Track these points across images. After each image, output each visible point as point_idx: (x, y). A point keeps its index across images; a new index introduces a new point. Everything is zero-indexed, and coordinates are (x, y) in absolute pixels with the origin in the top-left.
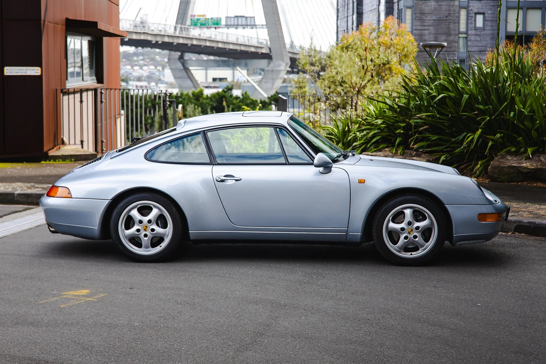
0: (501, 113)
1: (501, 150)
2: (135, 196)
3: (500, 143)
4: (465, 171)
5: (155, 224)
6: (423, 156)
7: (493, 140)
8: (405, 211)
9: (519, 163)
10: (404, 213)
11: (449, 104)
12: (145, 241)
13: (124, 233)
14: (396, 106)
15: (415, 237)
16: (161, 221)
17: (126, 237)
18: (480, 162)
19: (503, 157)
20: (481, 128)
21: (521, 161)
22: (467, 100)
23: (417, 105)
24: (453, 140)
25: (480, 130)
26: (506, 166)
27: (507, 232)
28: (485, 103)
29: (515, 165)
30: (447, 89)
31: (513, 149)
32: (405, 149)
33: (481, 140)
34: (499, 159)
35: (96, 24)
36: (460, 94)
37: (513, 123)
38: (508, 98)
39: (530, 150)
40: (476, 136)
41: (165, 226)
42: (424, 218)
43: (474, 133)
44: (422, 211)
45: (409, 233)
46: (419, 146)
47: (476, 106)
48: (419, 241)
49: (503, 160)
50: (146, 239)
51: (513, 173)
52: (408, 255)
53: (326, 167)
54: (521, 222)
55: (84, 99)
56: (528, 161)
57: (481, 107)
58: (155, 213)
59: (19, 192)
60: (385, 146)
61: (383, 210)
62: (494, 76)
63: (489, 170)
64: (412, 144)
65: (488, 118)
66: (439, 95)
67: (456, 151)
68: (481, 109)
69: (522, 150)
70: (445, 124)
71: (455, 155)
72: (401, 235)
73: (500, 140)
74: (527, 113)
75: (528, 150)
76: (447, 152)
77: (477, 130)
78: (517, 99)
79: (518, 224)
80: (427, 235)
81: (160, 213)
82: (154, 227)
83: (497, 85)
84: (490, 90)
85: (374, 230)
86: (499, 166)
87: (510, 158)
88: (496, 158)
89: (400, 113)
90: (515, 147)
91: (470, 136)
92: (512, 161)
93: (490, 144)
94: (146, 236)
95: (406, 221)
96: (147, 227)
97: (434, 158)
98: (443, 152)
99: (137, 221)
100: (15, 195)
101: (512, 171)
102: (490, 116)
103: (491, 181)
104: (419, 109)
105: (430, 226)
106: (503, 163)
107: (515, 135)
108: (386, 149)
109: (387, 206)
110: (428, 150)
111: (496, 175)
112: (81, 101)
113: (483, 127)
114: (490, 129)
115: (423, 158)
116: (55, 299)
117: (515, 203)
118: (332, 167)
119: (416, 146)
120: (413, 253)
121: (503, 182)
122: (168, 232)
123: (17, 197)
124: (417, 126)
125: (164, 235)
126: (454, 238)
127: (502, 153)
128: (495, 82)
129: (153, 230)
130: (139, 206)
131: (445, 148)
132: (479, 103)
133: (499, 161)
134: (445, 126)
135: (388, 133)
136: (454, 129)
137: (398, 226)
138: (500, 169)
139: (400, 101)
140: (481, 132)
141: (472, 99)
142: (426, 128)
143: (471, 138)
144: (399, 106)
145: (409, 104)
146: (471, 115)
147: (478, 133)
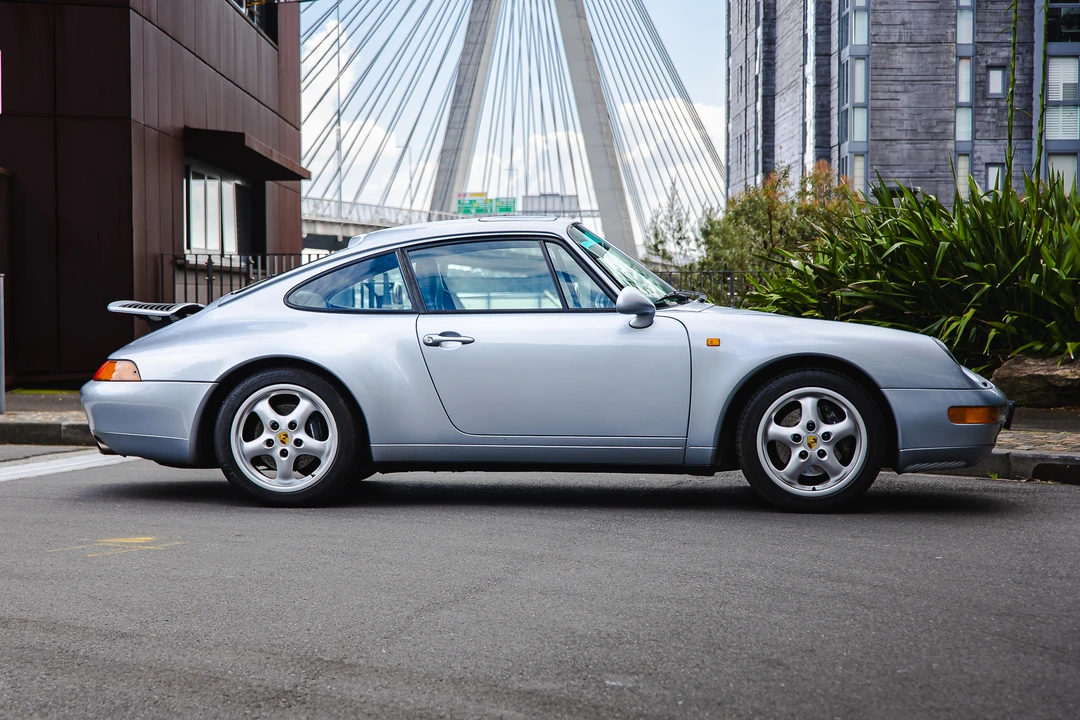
0: (1015, 277)
1: (1014, 350)
2: (265, 374)
3: (1012, 335)
5: (303, 430)
7: (997, 329)
8: (803, 402)
9: (1049, 370)
10: (799, 406)
11: (911, 262)
12: (283, 463)
13: (242, 449)
14: (810, 271)
15: (822, 454)
16: (316, 425)
17: (244, 455)
19: (1018, 361)
20: (975, 307)
21: (1053, 367)
22: (946, 252)
23: (851, 268)
24: (922, 331)
25: (972, 311)
26: (1023, 375)
27: (1020, 478)
28: (983, 260)
29: (1042, 373)
30: (909, 235)
31: (1039, 347)
33: (974, 329)
34: (1011, 364)
35: (241, 136)
36: (934, 239)
37: (1037, 297)
38: (1027, 249)
39: (1071, 347)
40: (963, 322)
41: (322, 435)
42: (841, 417)
43: (961, 315)
44: (835, 402)
45: (810, 446)
47: (966, 264)
48: (829, 462)
49: (1018, 367)
50: (284, 459)
51: (1038, 389)
52: (806, 491)
53: (643, 313)
54: (1045, 458)
56: (1067, 366)
57: (975, 266)
58: (303, 408)
59: (71, 422)
61: (757, 398)
62: (1000, 209)
65: (988, 286)
66: (892, 244)
68: (974, 270)
69: (1056, 346)
72: (792, 450)
73: (1013, 329)
74: (1064, 278)
75: (1066, 347)
77: (966, 310)
78: (1044, 249)
79: (1041, 462)
80: (846, 449)
81: (314, 409)
82: (302, 435)
83: (1006, 224)
84: (993, 232)
85: (740, 438)
86: (1009, 377)
87: (1032, 363)
88: (1005, 364)
89: (818, 283)
90: (1043, 342)
91: (952, 322)
92: (1037, 368)
93: (993, 333)
94: (284, 453)
95: (803, 422)
96: (286, 436)
99: (267, 424)
100: (62, 428)
101: (1036, 385)
102: (993, 283)
104: (854, 274)
105: (852, 433)
106: (1017, 371)
107: (1042, 321)
109: (765, 390)
113: (979, 304)
114: (990, 309)
116: (81, 547)
117: (1037, 433)
118: (653, 314)
120: (817, 487)
122: (328, 449)
123: (65, 431)
125: (321, 452)
126: (901, 457)
127: (1015, 353)
128: (1001, 220)
129: (298, 442)
130: (273, 394)
132: (970, 259)
133: (1010, 369)
134: (905, 305)
136: (924, 310)
137: (787, 432)
138: (1013, 383)
139: (823, 261)
140: (975, 314)
141: (957, 250)
142: (867, 310)
143: (955, 324)
144: (816, 271)
145: (834, 264)
146: (954, 281)
147: (969, 315)
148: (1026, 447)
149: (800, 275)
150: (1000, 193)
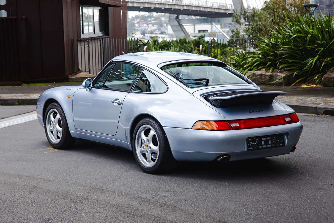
0: (331, 46)
3: (330, 63)
4: (310, 81)
6: (285, 72)
7: (325, 62)
11: (299, 41)
14: (270, 44)
18: (317, 76)
19: (332, 72)
20: (319, 55)
22: (310, 38)
24: (303, 62)
25: (318, 56)
26: (332, 77)
27: (320, 114)
28: (322, 40)
30: (300, 32)
32: (275, 69)
33: (318, 62)
34: (329, 73)
36: (307, 33)
40: (315, 60)
43: (314, 58)
46: (282, 67)
47: (316, 41)
54: (327, 108)
55: (90, 45)
57: (319, 42)
60: (262, 67)
62: (327, 24)
63: (322, 80)
64: (278, 65)
65: (322, 49)
66: (293, 35)
67: (304, 69)
68: (319, 43)
70: (299, 53)
71: (304, 71)
73: (330, 61)
76: (298, 70)
77: (316, 56)
79: (325, 109)
83: (329, 29)
86: (328, 78)
88: (328, 73)
89: (272, 47)
93: (323, 64)
97: (291, 73)
98: (296, 70)
102: (324, 48)
103: (324, 86)
104: (283, 44)
106: (331, 75)
108: (263, 69)
110: (287, 69)
111: (326, 83)
112: (89, 47)
113: (320, 54)
114: (324, 55)
115: (284, 74)
117: (329, 98)
119: (281, 67)
121: (331, 87)
124: (281, 55)
127: (331, 69)
128: (327, 27)
131: (297, 68)
132: (319, 40)
133: (329, 74)
134: (299, 55)
135: (264, 60)
136: (304, 56)
138: (329, 79)
139: (273, 40)
140: (318, 57)
141: (314, 37)
142: (287, 56)
143: (312, 61)
144: (272, 43)
145: (277, 41)
146: (312, 47)
147: (316, 58)
148: (323, 104)
149: (267, 45)
150: (328, 18)
